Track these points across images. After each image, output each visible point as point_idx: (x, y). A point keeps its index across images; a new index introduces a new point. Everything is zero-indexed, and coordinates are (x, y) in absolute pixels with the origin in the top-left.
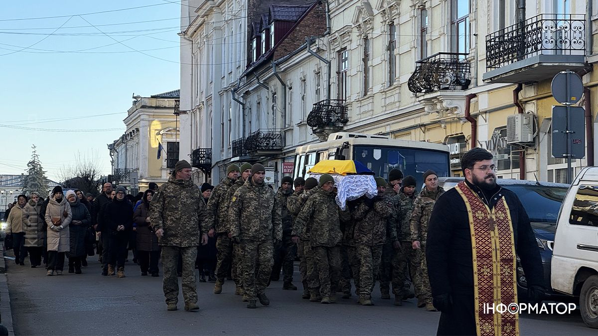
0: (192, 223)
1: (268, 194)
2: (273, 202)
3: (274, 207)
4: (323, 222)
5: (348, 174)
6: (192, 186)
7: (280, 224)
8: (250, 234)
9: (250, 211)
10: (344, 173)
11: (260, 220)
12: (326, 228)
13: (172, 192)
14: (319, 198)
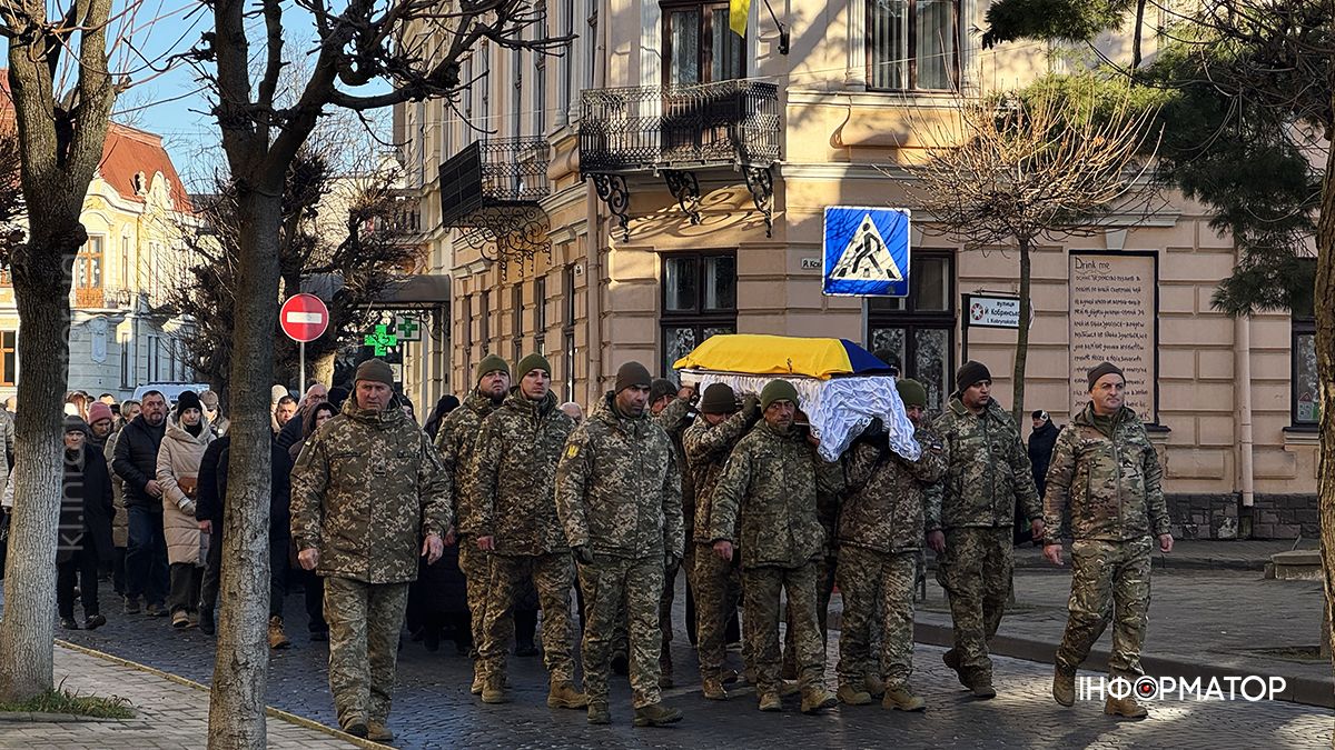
0: (401, 521)
1: (655, 439)
2: (666, 458)
3: (668, 472)
4: (774, 506)
5: (835, 375)
6: (402, 423)
7: (679, 515)
8: (614, 540)
9: (615, 483)
10: (824, 375)
11: (640, 505)
12: (781, 522)
13: (349, 442)
14: (761, 444)
